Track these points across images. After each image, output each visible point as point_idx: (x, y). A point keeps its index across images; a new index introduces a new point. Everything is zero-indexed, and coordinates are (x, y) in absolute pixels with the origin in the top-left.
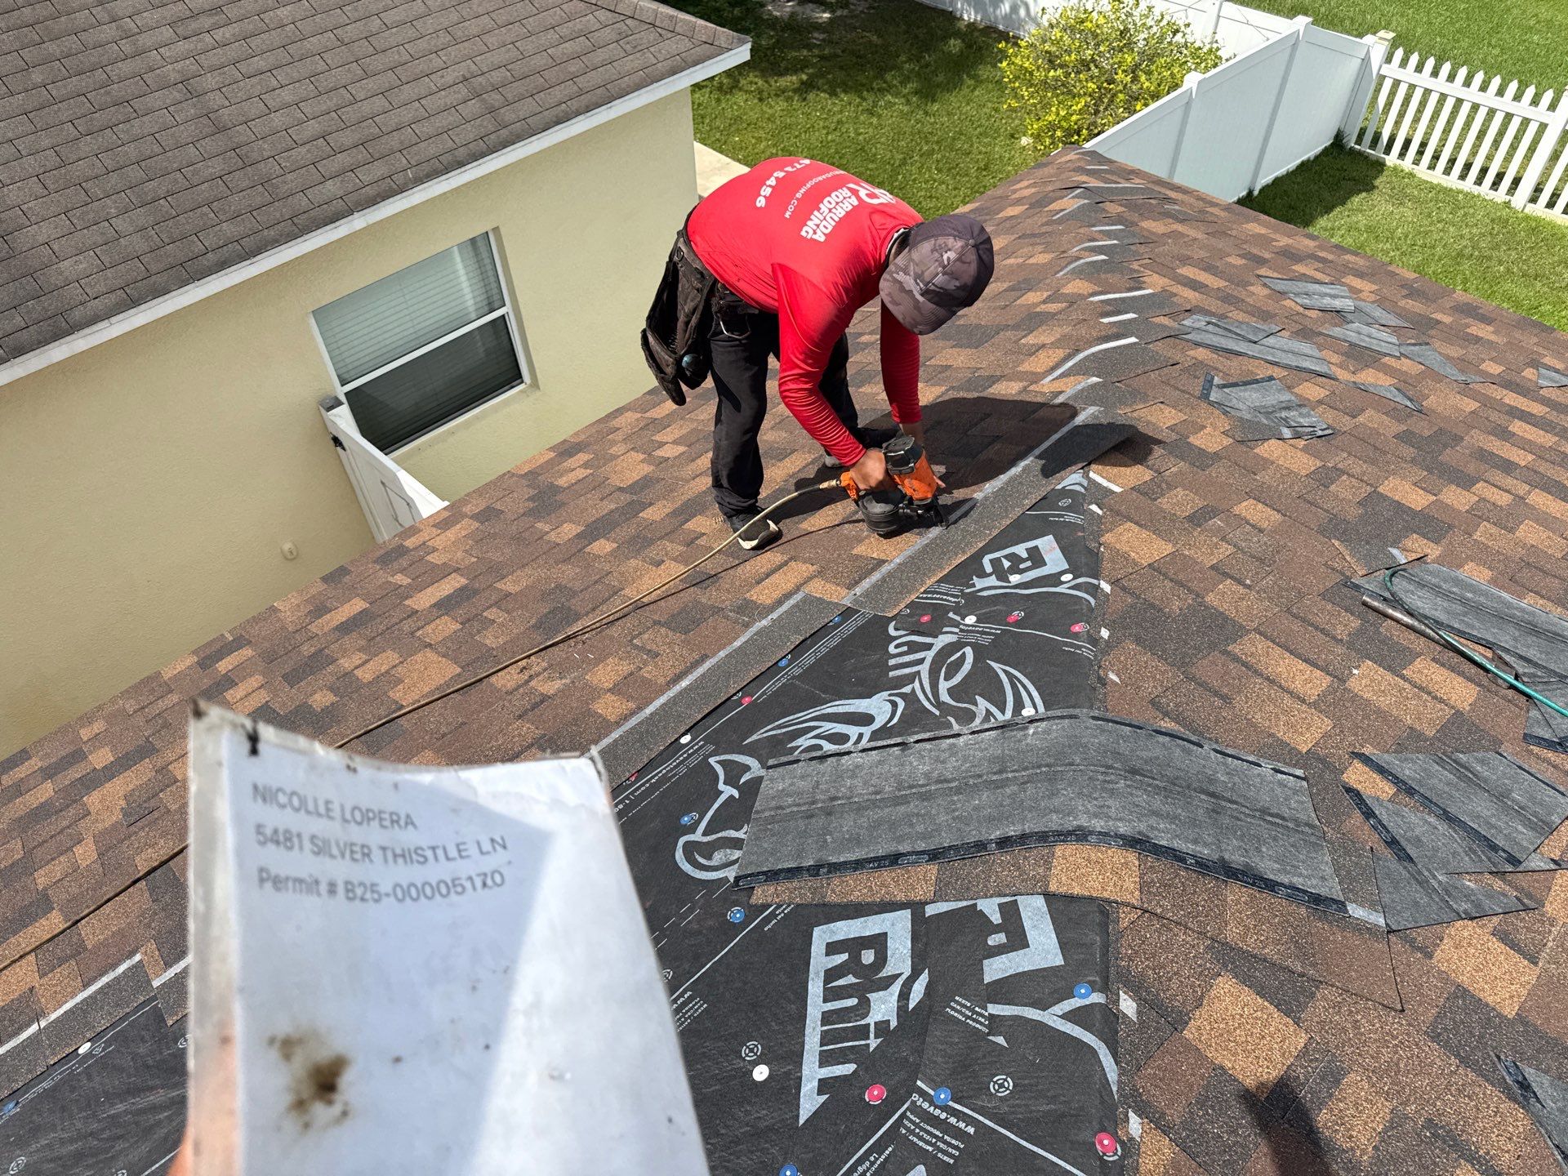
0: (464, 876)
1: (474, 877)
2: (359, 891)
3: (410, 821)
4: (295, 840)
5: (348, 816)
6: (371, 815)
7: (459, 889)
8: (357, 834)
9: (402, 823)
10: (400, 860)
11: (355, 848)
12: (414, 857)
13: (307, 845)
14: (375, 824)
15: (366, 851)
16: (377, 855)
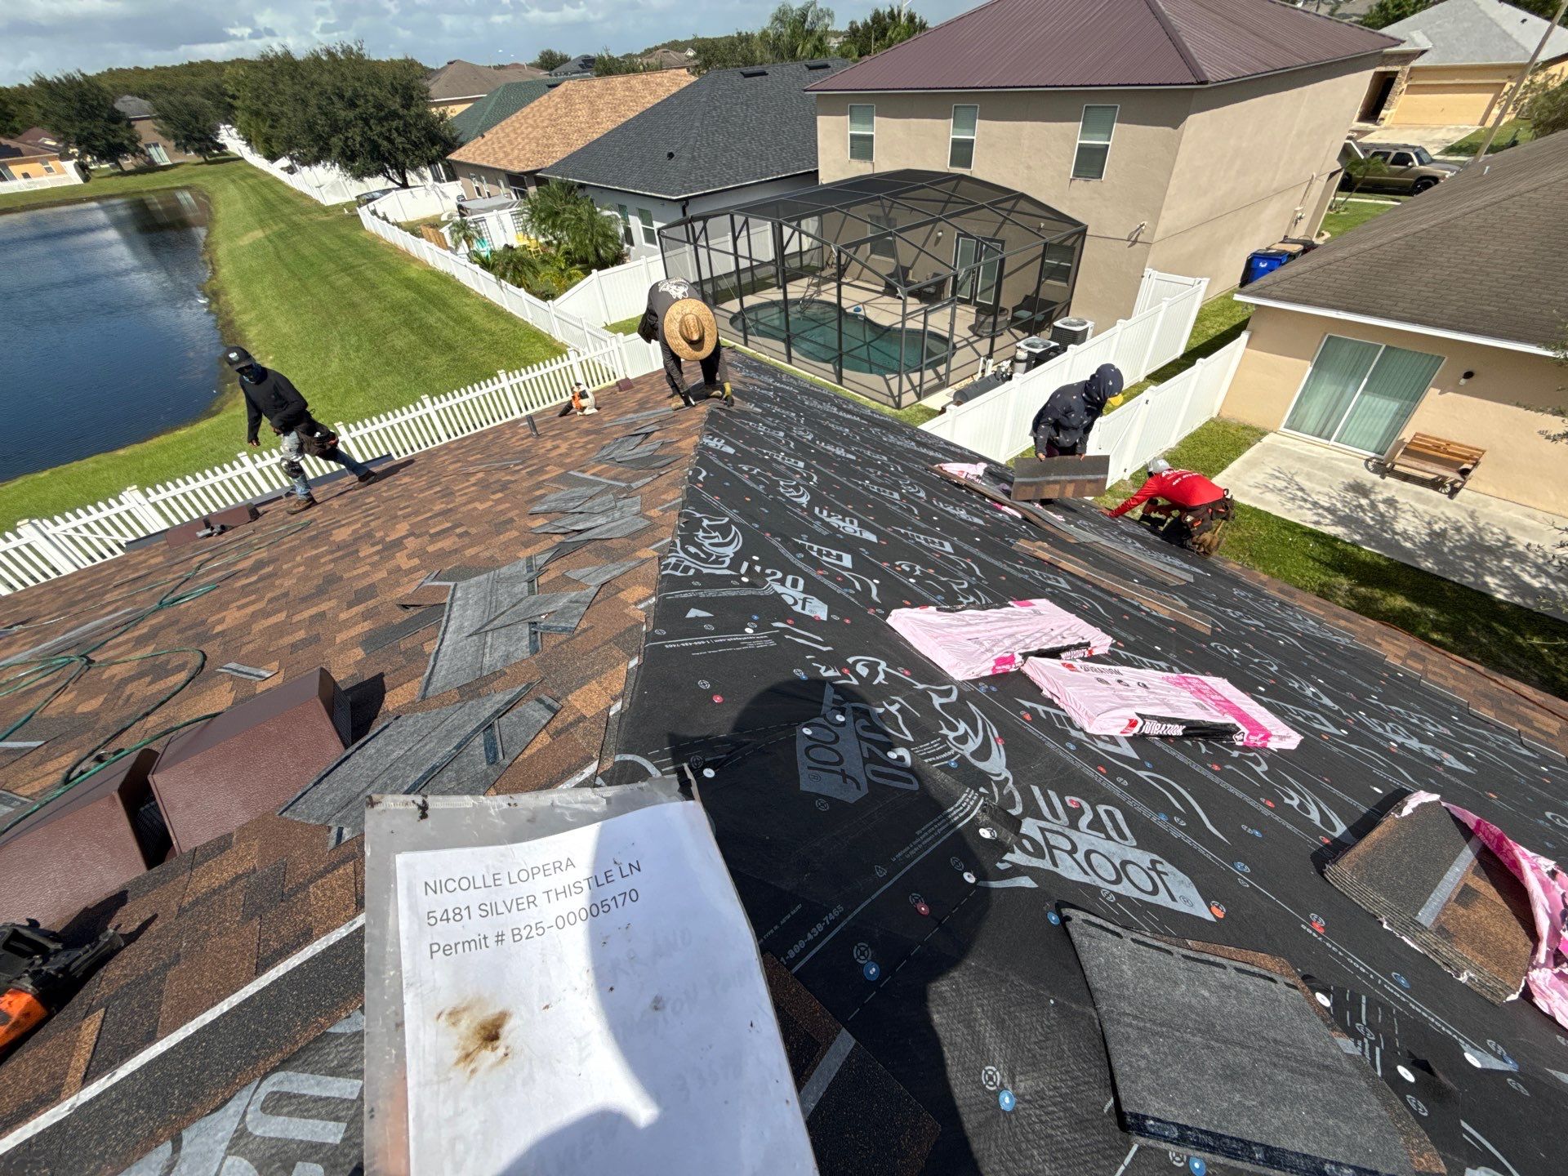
0: (610, 898)
1: (618, 898)
2: (524, 933)
3: (570, 863)
4: (465, 913)
5: (514, 878)
6: (535, 871)
7: (606, 908)
8: (524, 889)
9: (563, 867)
10: (562, 896)
11: (520, 901)
12: (573, 890)
13: (475, 912)
14: (540, 877)
15: (531, 899)
16: (541, 899)
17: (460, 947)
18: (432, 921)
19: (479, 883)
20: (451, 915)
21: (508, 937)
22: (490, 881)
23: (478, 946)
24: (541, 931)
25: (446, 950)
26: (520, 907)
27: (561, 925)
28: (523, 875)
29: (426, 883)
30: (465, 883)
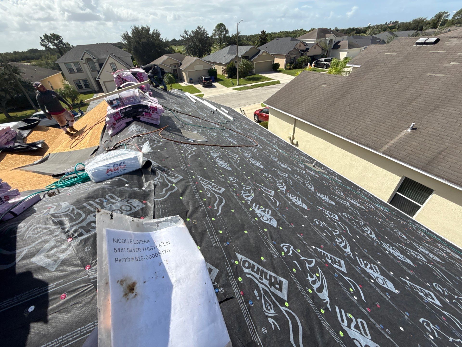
4: (124, 250)
5: (135, 242)
6: (140, 241)
8: (137, 246)
9: (147, 242)
10: (147, 250)
11: (137, 249)
12: (150, 249)
13: (126, 250)
14: (141, 243)
16: (142, 250)
17: (123, 260)
18: (116, 251)
19: (127, 242)
20: (120, 250)
21: (134, 259)
22: (129, 242)
23: (127, 261)
24: (142, 259)
25: (120, 260)
26: (137, 251)
27: (147, 258)
28: (137, 242)
29: (114, 239)
30: (123, 241)
